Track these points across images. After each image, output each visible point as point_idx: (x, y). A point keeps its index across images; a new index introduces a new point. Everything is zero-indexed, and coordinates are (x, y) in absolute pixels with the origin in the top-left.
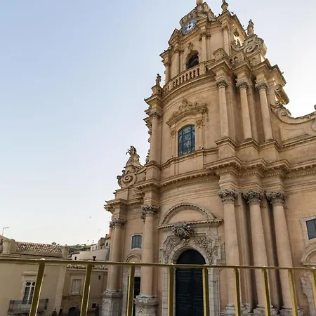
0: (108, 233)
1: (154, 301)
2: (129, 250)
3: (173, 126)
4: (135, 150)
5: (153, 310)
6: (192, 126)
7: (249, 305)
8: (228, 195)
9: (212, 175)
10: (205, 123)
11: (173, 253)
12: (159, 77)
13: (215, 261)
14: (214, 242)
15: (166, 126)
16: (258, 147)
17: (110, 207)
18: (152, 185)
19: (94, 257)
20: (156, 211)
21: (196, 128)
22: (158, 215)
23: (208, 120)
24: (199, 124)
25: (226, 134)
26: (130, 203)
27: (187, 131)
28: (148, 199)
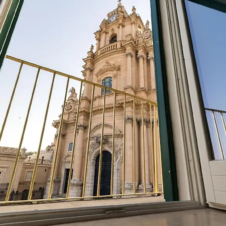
0: (53, 142)
1: (81, 182)
2: (67, 152)
3: (99, 77)
4: (75, 90)
5: (79, 187)
6: (111, 77)
7: (137, 183)
8: (129, 119)
9: (120, 107)
10: (118, 76)
11: (94, 153)
12: (92, 46)
13: (119, 158)
14: (119, 147)
15: (95, 77)
16: (147, 93)
17: (56, 125)
18: (84, 111)
19: (43, 157)
20: (85, 128)
21: (113, 79)
22: (87, 130)
23: (120, 75)
24: (114, 77)
25: (129, 83)
26: (69, 122)
27: (107, 80)
28: (81, 120)
